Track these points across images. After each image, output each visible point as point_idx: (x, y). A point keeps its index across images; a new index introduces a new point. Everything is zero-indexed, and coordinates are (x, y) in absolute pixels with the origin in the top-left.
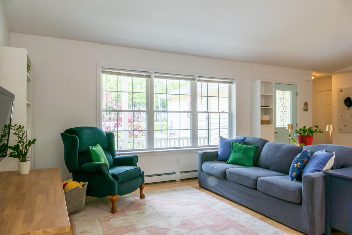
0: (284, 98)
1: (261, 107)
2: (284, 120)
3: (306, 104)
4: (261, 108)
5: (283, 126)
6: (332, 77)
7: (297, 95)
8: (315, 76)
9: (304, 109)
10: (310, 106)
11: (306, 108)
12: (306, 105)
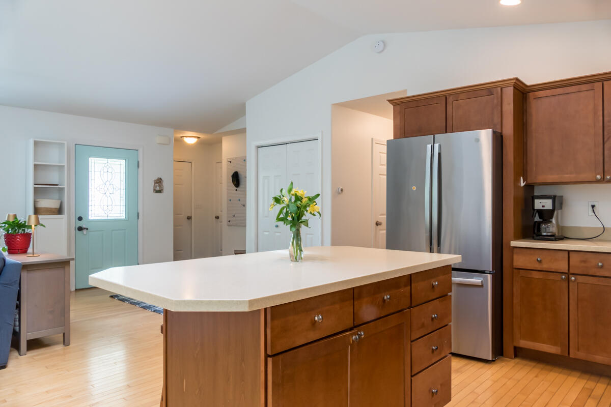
0: (110, 170)
1: (35, 184)
2: (110, 208)
3: (159, 181)
4: (35, 188)
5: (106, 218)
6: (221, 142)
7: (138, 167)
8: (199, 138)
9: (154, 190)
10: (167, 185)
11: (158, 188)
12: (158, 183)
